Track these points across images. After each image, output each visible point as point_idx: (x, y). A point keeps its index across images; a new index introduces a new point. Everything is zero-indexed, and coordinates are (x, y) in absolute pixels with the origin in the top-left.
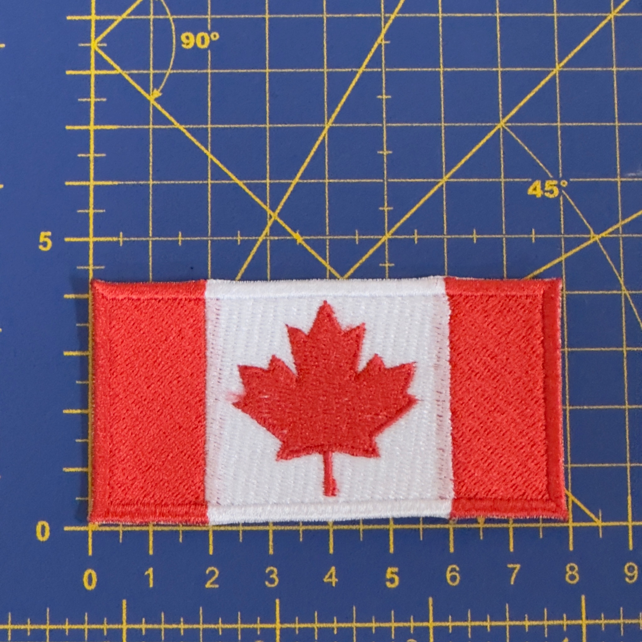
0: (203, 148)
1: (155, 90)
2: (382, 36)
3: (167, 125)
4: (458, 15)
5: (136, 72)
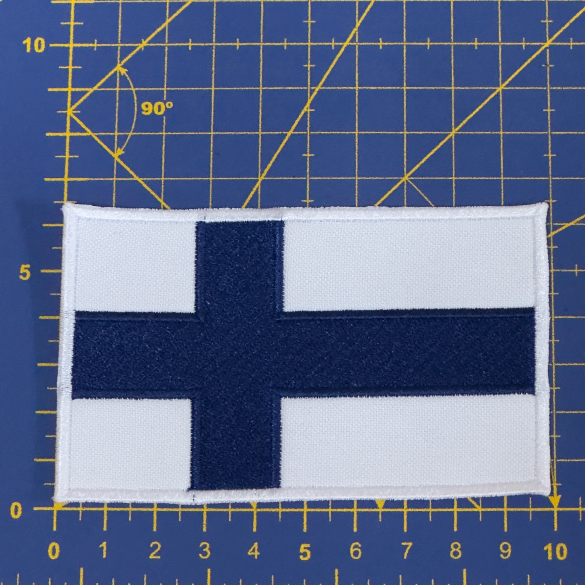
0: (157, 197)
1: (119, 149)
2: (308, 105)
3: (128, 178)
4: (372, 88)
5: (103, 134)
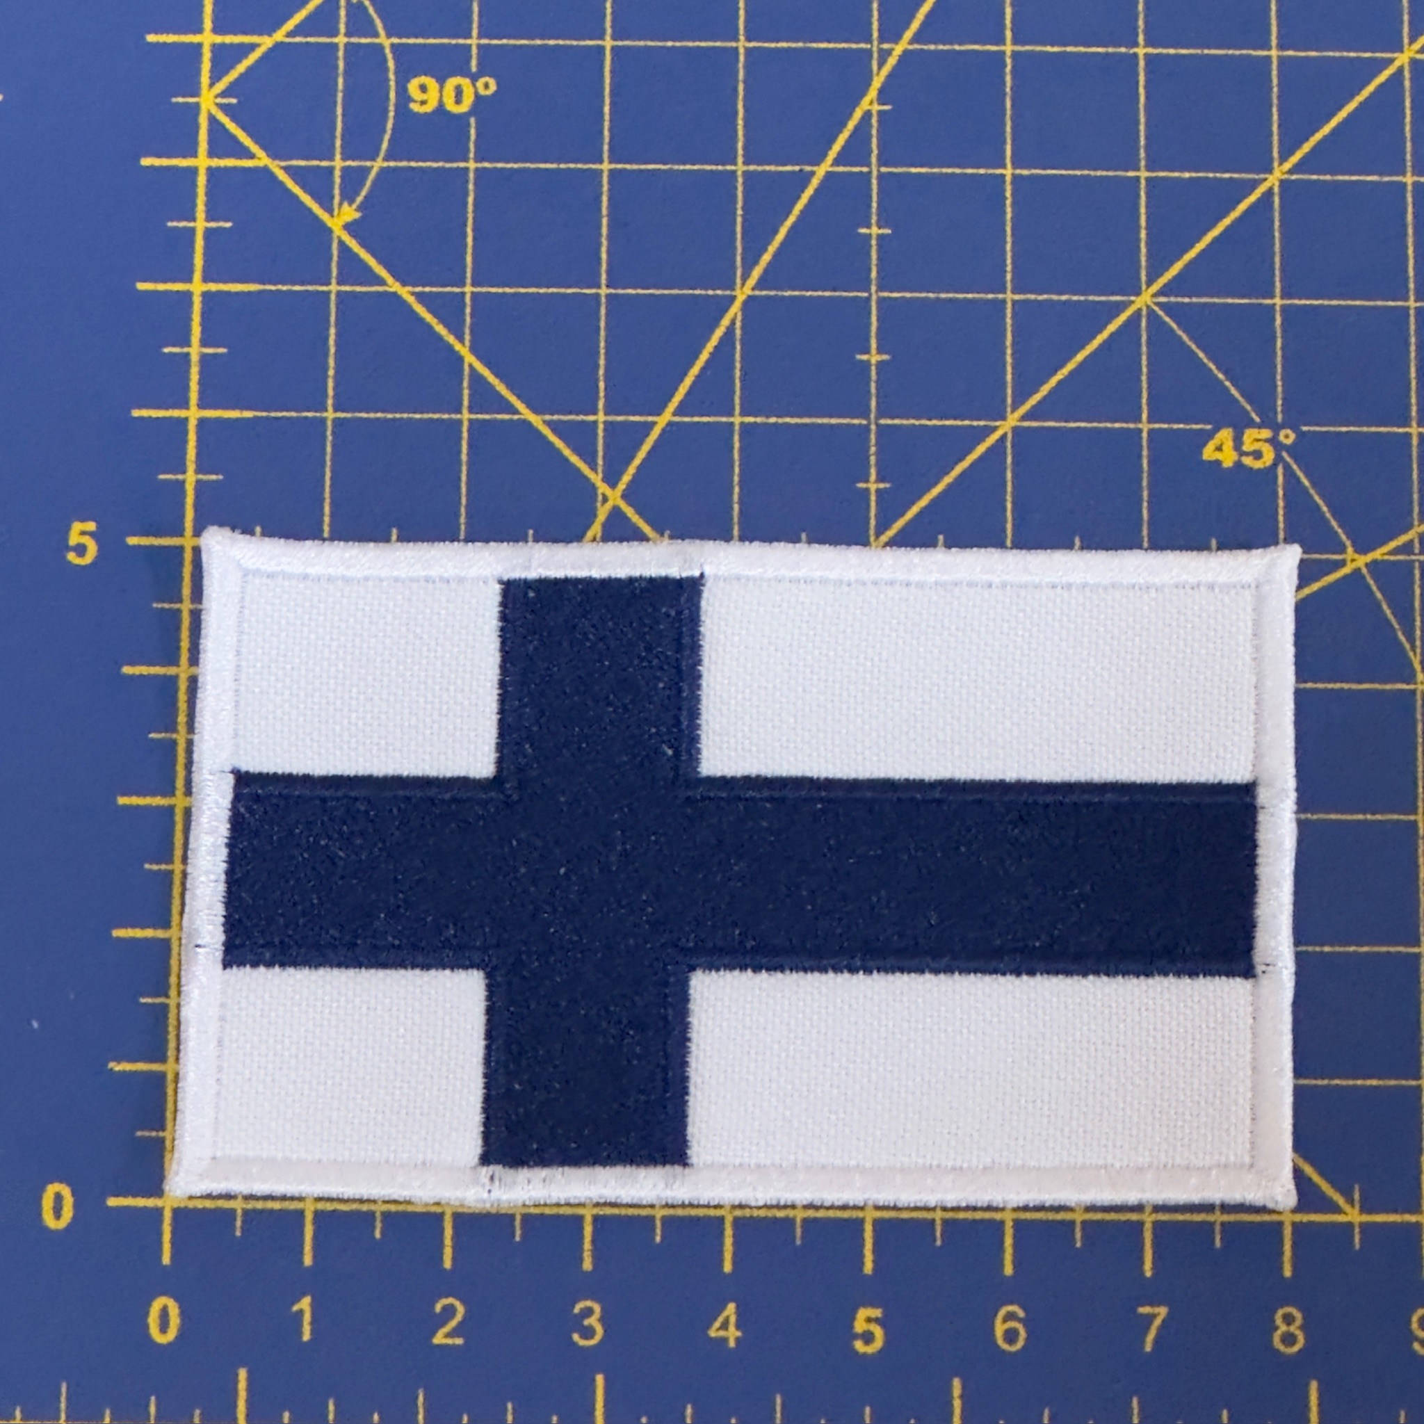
0: (451, 339)
1: (346, 205)
2: (873, 93)
3: (371, 285)
4: (1049, 49)
5: (302, 163)
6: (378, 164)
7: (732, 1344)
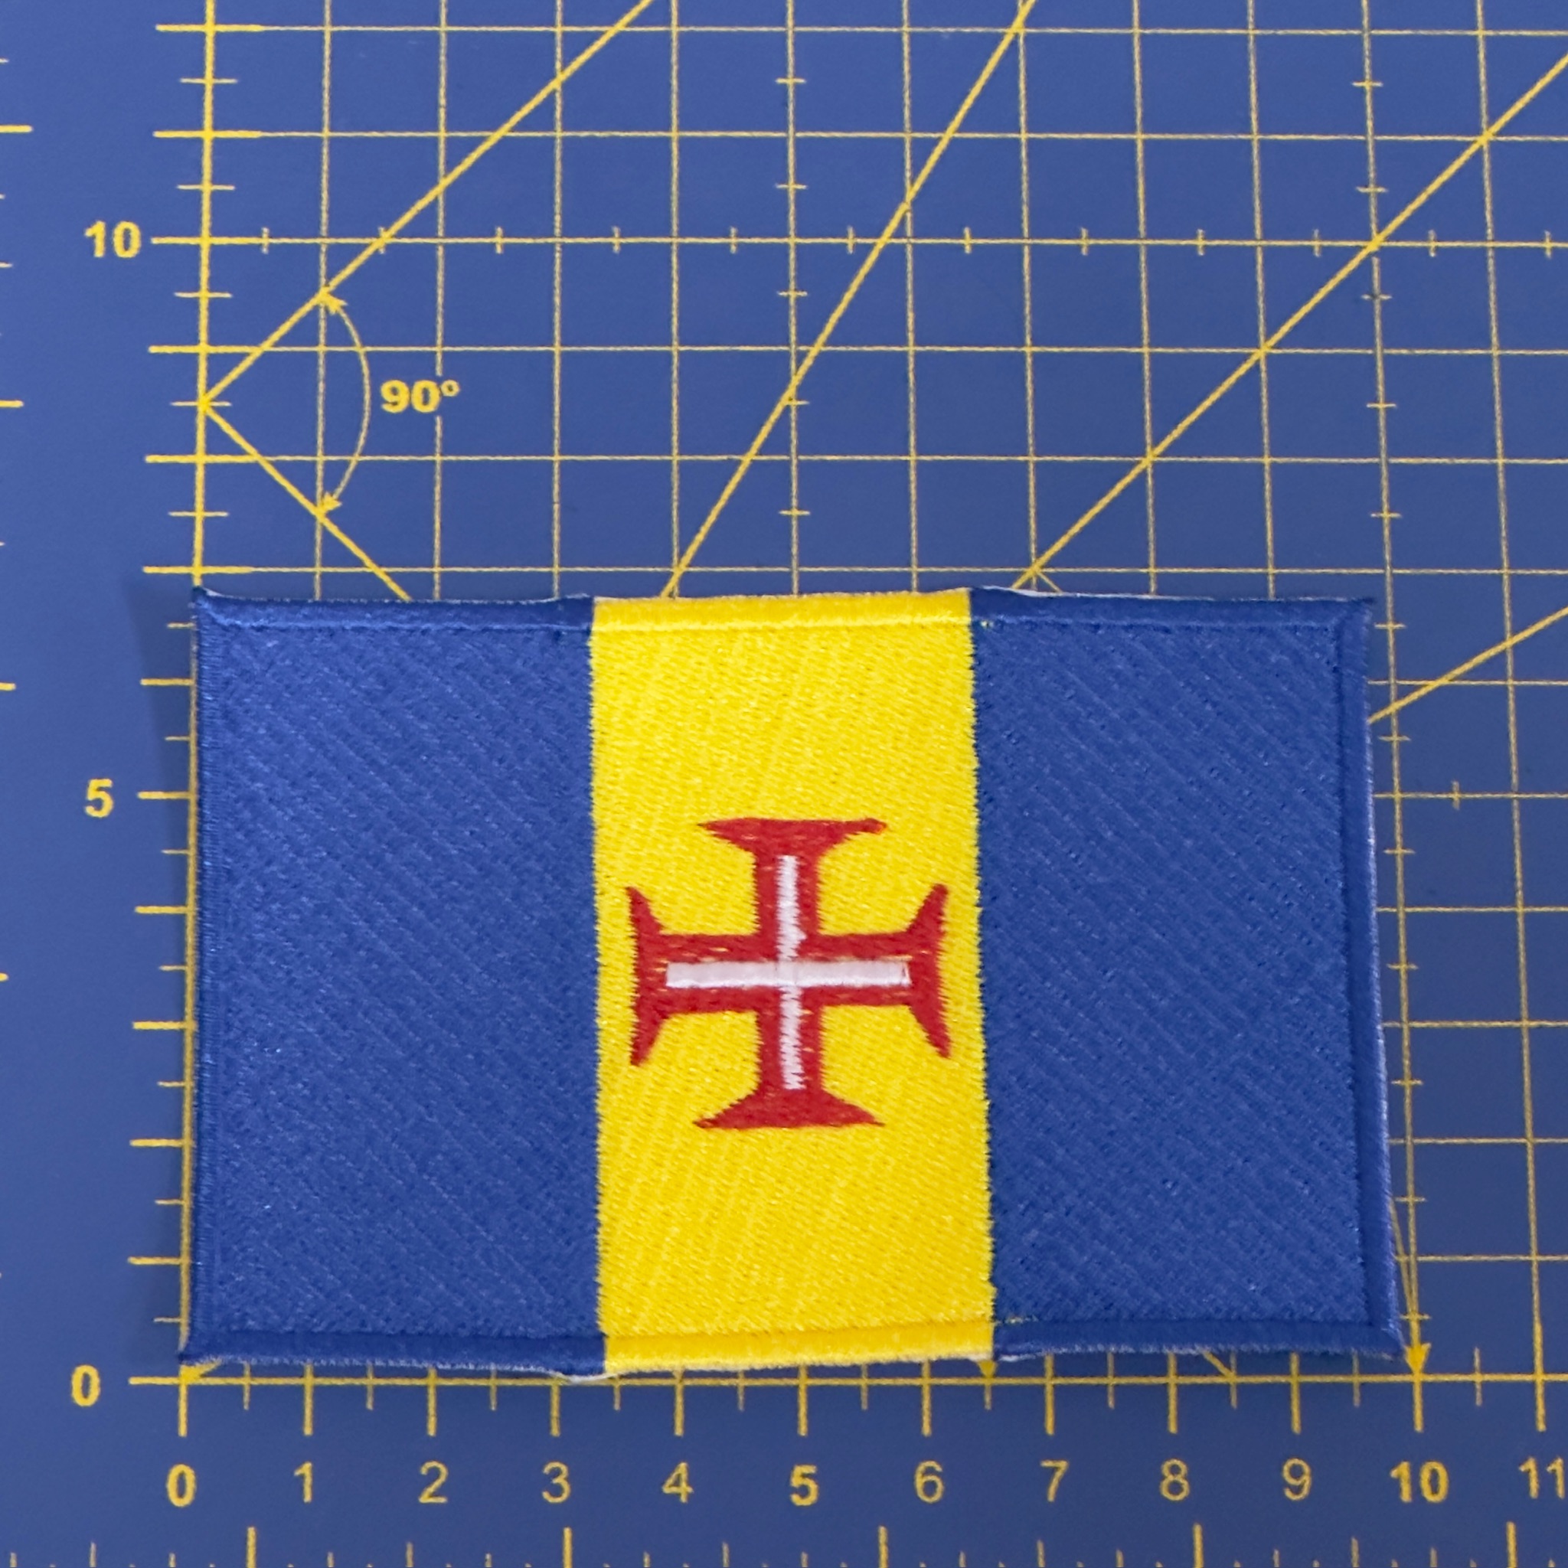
1: (327, 496)
3: (350, 566)
4: (947, 349)
5: (288, 458)
6: (355, 459)
7: (683, 1499)
